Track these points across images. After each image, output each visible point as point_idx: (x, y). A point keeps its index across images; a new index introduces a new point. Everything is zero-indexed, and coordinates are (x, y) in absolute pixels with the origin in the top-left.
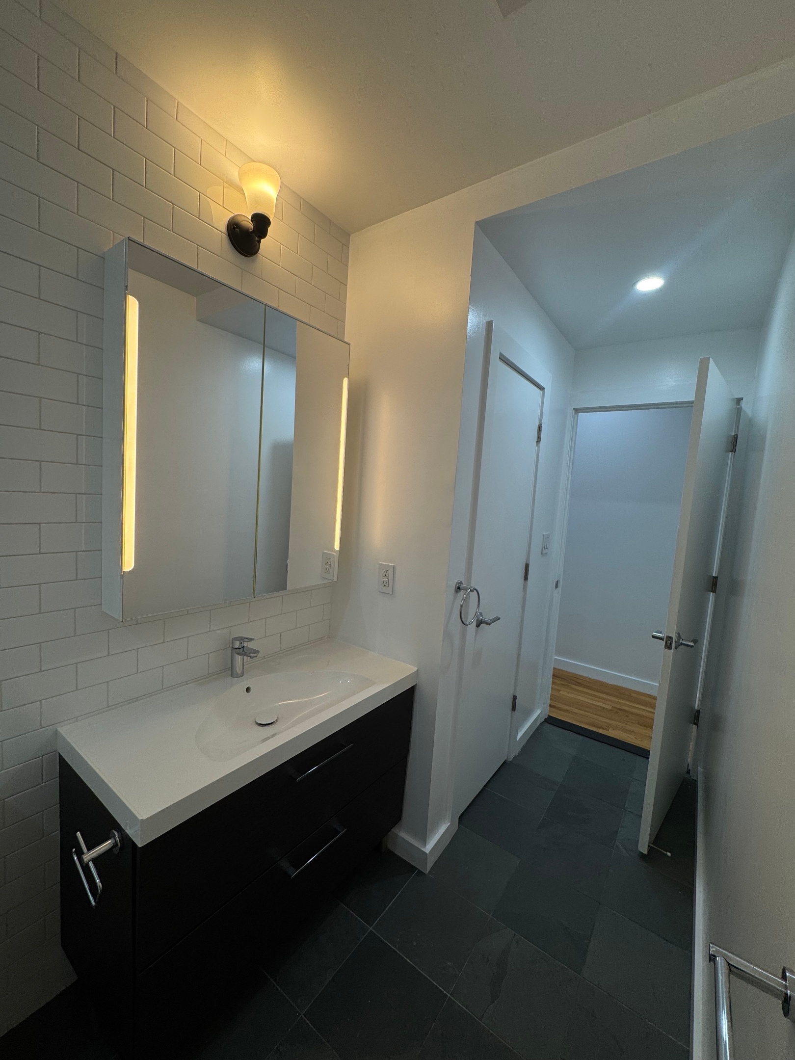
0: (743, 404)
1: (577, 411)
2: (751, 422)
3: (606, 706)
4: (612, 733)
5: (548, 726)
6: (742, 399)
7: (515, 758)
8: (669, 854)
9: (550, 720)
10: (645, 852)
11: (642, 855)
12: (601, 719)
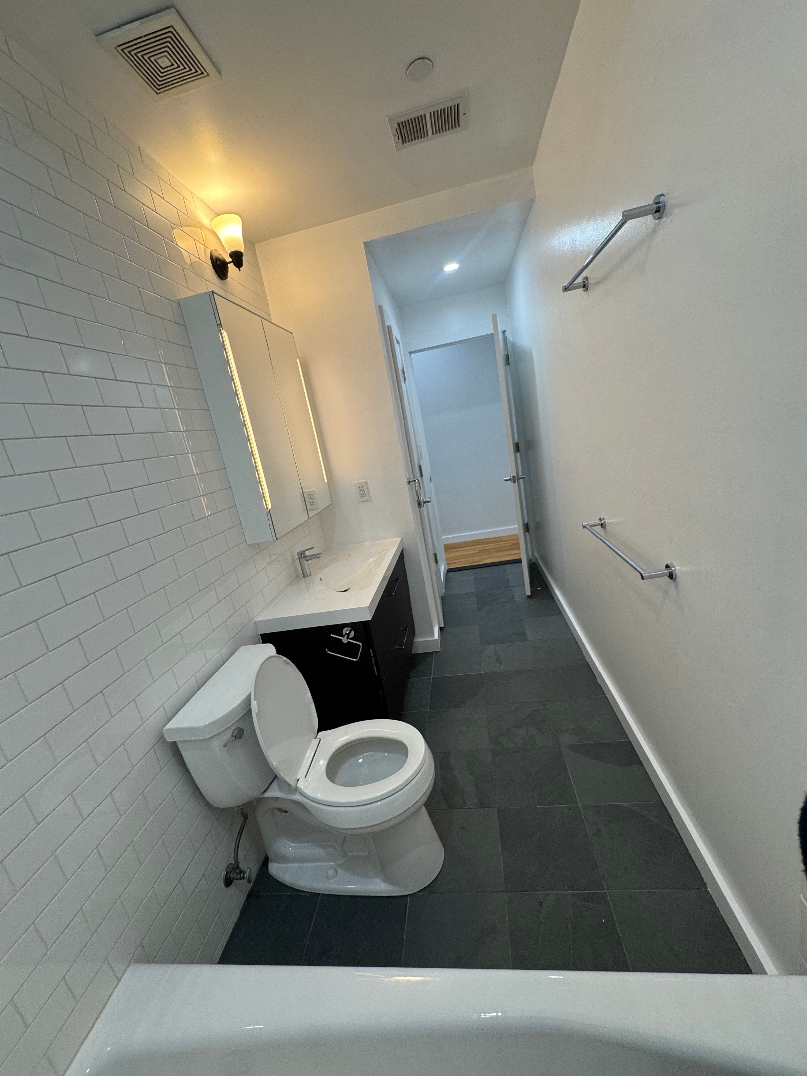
0: (507, 334)
1: (411, 353)
2: (513, 345)
3: (475, 552)
4: (485, 562)
5: (451, 574)
6: (505, 331)
7: (445, 593)
8: (540, 589)
9: (449, 571)
10: (529, 594)
11: (529, 597)
12: (476, 558)
